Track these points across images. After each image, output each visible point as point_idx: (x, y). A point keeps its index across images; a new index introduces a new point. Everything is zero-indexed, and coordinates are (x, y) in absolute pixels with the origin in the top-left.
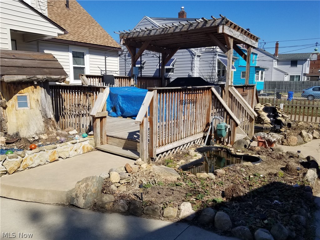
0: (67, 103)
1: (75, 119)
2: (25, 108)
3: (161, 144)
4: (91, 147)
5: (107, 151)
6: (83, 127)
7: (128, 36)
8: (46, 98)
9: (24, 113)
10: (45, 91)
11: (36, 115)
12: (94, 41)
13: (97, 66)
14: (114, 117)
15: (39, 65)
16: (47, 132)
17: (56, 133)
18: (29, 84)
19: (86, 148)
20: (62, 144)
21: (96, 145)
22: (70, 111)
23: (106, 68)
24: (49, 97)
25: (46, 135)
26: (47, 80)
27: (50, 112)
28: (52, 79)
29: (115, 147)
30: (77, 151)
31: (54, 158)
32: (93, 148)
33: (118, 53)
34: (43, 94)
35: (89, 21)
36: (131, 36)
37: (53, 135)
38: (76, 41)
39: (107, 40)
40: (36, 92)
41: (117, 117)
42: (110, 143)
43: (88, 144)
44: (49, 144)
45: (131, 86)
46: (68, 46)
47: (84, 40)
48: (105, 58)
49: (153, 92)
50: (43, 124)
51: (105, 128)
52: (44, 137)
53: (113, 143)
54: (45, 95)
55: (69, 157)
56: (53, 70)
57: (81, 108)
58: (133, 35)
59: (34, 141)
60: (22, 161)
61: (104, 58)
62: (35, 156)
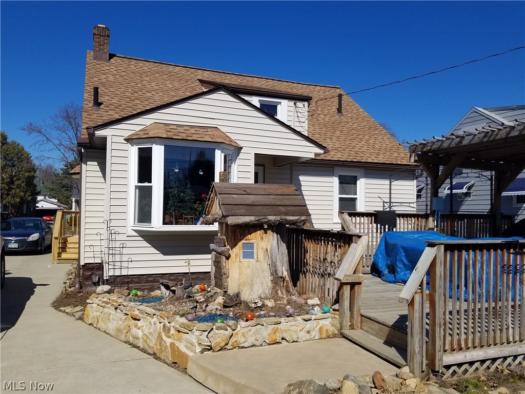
0: (310, 255)
1: (319, 281)
2: (251, 260)
3: (455, 347)
4: (332, 330)
5: (357, 342)
6: (328, 295)
7: (423, 148)
8: (278, 247)
9: (248, 266)
10: (277, 238)
11: (263, 271)
12: (374, 158)
13: (376, 195)
14: (390, 282)
15: (273, 203)
16: (275, 297)
17: (287, 300)
18: (258, 228)
19: (324, 331)
20: (290, 318)
21: (341, 329)
22: (313, 267)
23: (390, 198)
24: (284, 247)
25: (273, 302)
26: (281, 222)
27: (284, 268)
28: (288, 221)
29: (372, 337)
30: (310, 333)
31: (274, 338)
32: (337, 332)
33: (414, 174)
34: (275, 242)
35: (370, 128)
36: (429, 148)
37: (282, 302)
38: (345, 160)
39: (396, 154)
40: (265, 238)
41: (395, 282)
42: (366, 328)
43: (329, 324)
44: (273, 316)
45: (430, 229)
46: (333, 167)
47: (358, 158)
48: (391, 183)
49: (435, 248)
50: (270, 284)
51: (358, 302)
52: (270, 303)
53: (370, 330)
54: (278, 243)
55: (296, 342)
56: (291, 208)
57: (328, 265)
58: (431, 146)
59: (256, 308)
60: (232, 335)
61: (388, 182)
62: (250, 330)
